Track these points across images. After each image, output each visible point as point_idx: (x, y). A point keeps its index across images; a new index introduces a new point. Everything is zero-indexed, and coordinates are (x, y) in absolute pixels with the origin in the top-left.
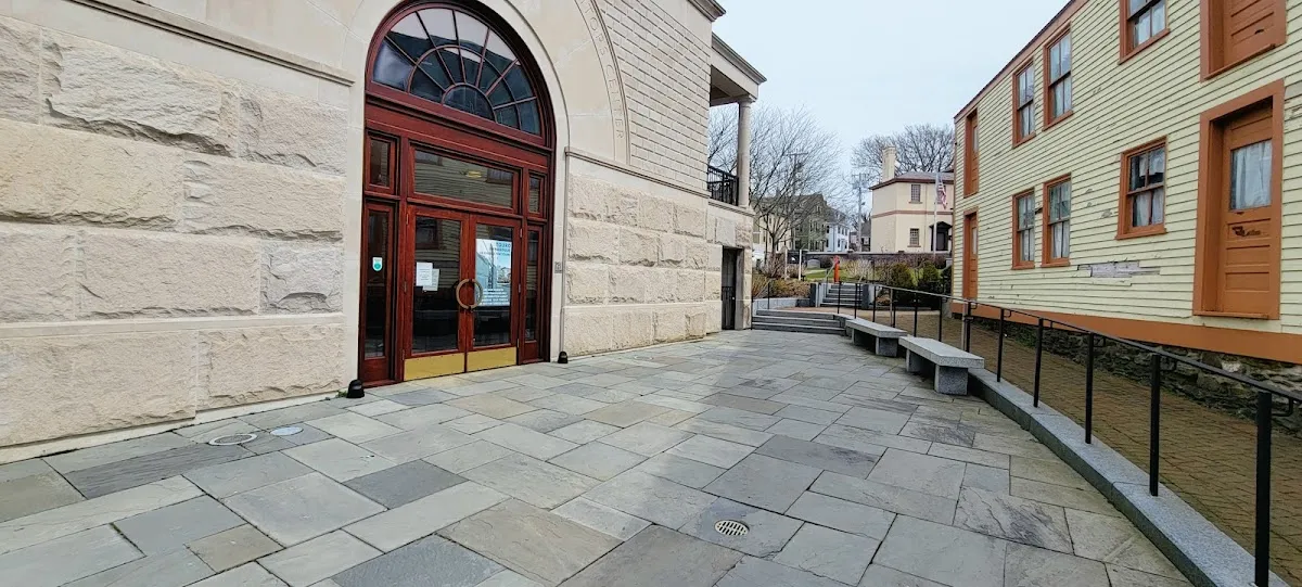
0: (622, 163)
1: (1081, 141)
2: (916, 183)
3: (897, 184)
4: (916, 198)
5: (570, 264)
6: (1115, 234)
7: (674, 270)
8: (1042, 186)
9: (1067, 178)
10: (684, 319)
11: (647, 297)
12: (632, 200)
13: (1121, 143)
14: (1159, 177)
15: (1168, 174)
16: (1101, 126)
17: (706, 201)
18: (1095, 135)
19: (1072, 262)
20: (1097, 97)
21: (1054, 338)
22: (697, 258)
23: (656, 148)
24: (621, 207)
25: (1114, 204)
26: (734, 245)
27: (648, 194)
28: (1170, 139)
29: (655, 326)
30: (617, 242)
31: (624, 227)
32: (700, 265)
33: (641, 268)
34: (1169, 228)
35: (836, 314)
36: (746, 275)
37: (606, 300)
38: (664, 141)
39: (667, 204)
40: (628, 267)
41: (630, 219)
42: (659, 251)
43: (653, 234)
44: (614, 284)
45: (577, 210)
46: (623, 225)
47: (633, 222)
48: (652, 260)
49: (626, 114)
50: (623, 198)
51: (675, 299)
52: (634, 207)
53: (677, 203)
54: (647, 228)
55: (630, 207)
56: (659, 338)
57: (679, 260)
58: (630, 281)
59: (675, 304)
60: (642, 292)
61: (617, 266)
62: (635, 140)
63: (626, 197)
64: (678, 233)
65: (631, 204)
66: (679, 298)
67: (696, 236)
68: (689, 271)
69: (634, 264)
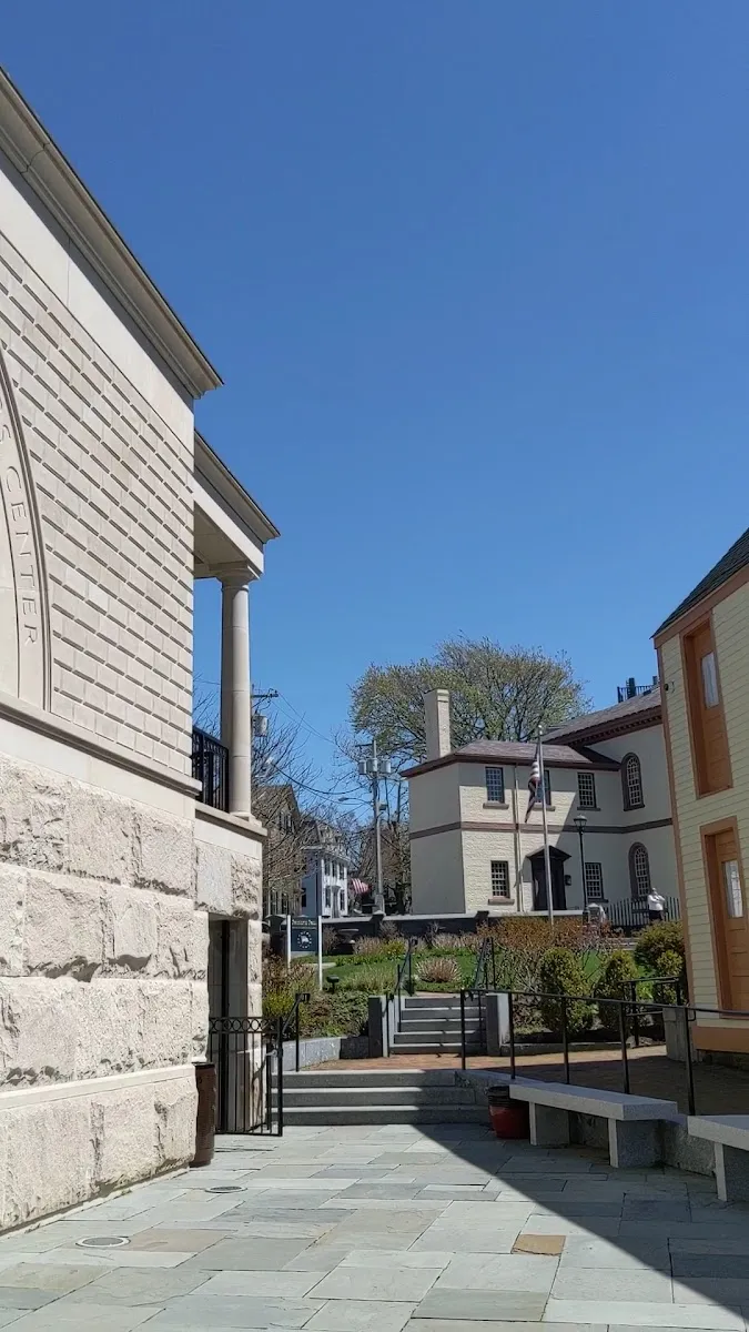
0: (31, 705)
2: (495, 763)
4: (495, 797)
7: (132, 983)
10: (154, 1118)
11: (82, 1062)
12: (56, 801)
17: (193, 804)
22: (178, 949)
23: (102, 674)
24: (33, 819)
26: (229, 912)
27: (85, 786)
29: (97, 1144)
30: (20, 914)
31: (36, 873)
32: (184, 967)
33: (67, 982)
36: (250, 985)
38: (112, 656)
39: (120, 812)
40: (40, 981)
41: (48, 850)
42: (107, 934)
43: (89, 888)
44: (13, 1031)
46: (34, 867)
47: (54, 859)
48: (90, 960)
49: (44, 589)
50: (38, 797)
51: (135, 1060)
52: (58, 819)
53: (140, 807)
54: (82, 873)
55: (50, 818)
56: (104, 1176)
57: (146, 955)
58: (47, 1021)
59: (134, 1074)
60: (69, 1049)
61: (22, 980)
62: (60, 650)
63: (41, 792)
64: (140, 883)
65: (52, 811)
66: (141, 1061)
67: (176, 892)
68: (163, 981)
69: (54, 973)
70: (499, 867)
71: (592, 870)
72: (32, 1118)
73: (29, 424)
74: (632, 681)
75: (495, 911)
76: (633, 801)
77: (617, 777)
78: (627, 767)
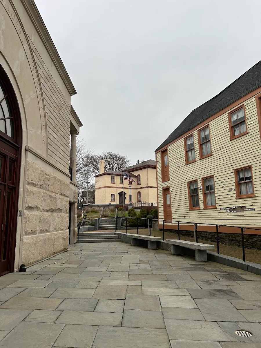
0: (45, 157)
1: (217, 165)
2: (113, 175)
3: (106, 175)
4: (113, 182)
5: (26, 212)
6: (236, 197)
7: (59, 214)
8: (201, 179)
9: (212, 177)
10: (63, 240)
11: (51, 229)
12: (48, 177)
13: (233, 166)
14: (250, 178)
15: (254, 178)
16: (225, 160)
17: (69, 180)
18: (223, 163)
19: (218, 207)
20: (222, 150)
21: (212, 236)
22: (66, 207)
23: (55, 151)
24: (45, 180)
25: (234, 187)
26: (72, 201)
27: (53, 174)
28: (253, 166)
29: (54, 245)
30: (42, 199)
32: (67, 211)
33: (50, 213)
34: (256, 195)
35: (115, 232)
36: (75, 216)
37: (37, 233)
38: (57, 148)
39: (58, 180)
40: (45, 213)
42: (56, 204)
43: (53, 195)
44: (41, 222)
45: (30, 181)
46: (44, 190)
47: (48, 189)
48: (53, 209)
49: (46, 134)
50: (45, 176)
51: (59, 229)
52: (49, 180)
53: (61, 179)
54: (52, 192)
55: (47, 180)
56: (55, 251)
57: (62, 208)
58: (46, 220)
59: (59, 232)
60: (50, 226)
61: (42, 212)
62: (49, 147)
63: (46, 175)
64: (61, 194)
65: (48, 179)
66: (61, 229)
67: (66, 196)
68: (64, 214)
69: (48, 211)
70: (113, 195)
71: (130, 196)
72: (44, 239)
73: (46, 106)
74: (139, 160)
75: (112, 203)
76: (138, 183)
77: (136, 178)
78: (137, 177)
